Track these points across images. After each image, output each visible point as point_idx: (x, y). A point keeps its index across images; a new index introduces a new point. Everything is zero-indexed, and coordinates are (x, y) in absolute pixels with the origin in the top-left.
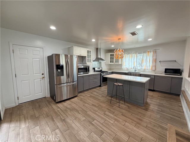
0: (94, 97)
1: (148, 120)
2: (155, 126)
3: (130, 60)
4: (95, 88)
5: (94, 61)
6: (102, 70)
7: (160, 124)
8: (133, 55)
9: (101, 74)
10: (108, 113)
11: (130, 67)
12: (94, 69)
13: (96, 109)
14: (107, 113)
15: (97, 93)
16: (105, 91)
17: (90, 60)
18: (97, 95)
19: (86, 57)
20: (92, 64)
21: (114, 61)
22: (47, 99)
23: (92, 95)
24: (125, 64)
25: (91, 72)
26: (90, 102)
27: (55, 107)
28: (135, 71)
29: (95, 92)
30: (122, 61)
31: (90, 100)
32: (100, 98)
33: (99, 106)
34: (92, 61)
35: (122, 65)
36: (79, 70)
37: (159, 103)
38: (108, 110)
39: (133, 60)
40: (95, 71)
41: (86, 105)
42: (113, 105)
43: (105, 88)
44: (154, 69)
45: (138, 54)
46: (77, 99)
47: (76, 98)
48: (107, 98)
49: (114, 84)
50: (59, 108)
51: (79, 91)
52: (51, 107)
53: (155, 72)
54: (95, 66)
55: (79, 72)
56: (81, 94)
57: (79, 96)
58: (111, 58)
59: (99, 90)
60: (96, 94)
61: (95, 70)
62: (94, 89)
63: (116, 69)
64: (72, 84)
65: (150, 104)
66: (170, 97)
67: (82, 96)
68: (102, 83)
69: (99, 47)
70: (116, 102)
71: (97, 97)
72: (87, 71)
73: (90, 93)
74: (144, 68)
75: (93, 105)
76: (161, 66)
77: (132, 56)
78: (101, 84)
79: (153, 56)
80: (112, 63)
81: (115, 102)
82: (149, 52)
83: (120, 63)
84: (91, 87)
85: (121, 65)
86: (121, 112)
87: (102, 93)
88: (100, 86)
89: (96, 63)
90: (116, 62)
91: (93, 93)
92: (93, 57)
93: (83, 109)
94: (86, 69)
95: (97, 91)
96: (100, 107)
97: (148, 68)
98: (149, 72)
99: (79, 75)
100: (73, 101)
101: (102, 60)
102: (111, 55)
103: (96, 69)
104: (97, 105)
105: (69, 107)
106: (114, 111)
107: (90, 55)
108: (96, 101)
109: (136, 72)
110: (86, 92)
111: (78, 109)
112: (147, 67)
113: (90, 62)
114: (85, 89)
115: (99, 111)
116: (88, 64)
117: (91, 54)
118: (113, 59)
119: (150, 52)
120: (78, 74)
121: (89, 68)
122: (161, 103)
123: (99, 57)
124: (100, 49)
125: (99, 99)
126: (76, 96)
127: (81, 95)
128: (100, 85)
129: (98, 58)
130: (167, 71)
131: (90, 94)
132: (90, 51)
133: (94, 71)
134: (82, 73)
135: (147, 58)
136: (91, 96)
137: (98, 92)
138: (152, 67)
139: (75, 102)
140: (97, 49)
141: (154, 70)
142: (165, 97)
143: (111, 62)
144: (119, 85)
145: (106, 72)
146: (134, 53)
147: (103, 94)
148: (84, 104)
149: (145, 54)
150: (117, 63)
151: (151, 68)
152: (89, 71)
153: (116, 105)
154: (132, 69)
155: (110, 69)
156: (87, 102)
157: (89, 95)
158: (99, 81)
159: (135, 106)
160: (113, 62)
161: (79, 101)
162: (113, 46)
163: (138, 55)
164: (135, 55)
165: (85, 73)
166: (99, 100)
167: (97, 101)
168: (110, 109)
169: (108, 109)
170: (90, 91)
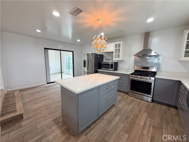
1: (43, 113)
2: (35, 114)
7: (32, 119)
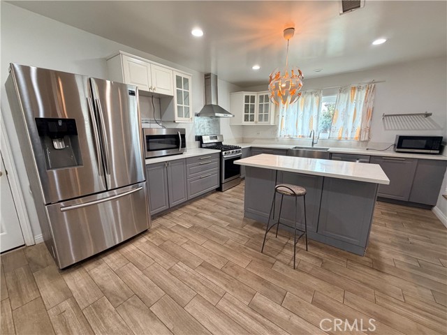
0: (205, 230)
3: (301, 112)
4: (204, 196)
5: (197, 115)
6: (223, 143)
8: (310, 98)
9: (221, 153)
10: (263, 298)
11: (300, 134)
12: (199, 139)
13: (217, 283)
14: (260, 300)
15: (213, 212)
16: (234, 206)
17: (187, 110)
18: (214, 223)
19: (172, 97)
20: (193, 125)
21: (256, 118)
22: (29, 254)
23: (198, 222)
24: (284, 126)
25: (192, 150)
26: (194, 251)
27: (52, 294)
28: (313, 143)
29: (205, 209)
30: (276, 116)
31: (194, 245)
32: (223, 233)
33: (227, 270)
34: (192, 114)
35: (277, 130)
36: (151, 141)
37: (397, 236)
38: (259, 287)
39: (307, 113)
40: (204, 146)
41: (181, 267)
42: (272, 260)
43: (234, 196)
44: (366, 139)
45: (324, 95)
46: (147, 246)
47: (143, 240)
48: (245, 231)
49: (276, 190)
50: (68, 295)
51: (154, 212)
52: (32, 295)
53: (366, 146)
54: (202, 131)
55: (149, 150)
56: (161, 221)
57: (155, 229)
58: (247, 107)
59: (218, 204)
60: (208, 216)
61: (202, 142)
62: (203, 202)
63: (259, 139)
64: (130, 190)
65: (375, 242)
66: (411, 213)
67: (166, 228)
68: (224, 181)
69: (213, 71)
70: (279, 244)
71: (213, 228)
72: (178, 147)
73: (190, 214)
74: (336, 135)
75: (204, 265)
76: (385, 129)
77: (305, 104)
78: (221, 184)
79: (366, 102)
80: (249, 123)
81: (276, 247)
82: (355, 88)
83: (272, 123)
84: (191, 197)
85: (274, 128)
86: (307, 290)
87: (228, 212)
88: (219, 189)
89: (204, 121)
90: (260, 119)
91: (200, 215)
92: (196, 100)
93: (167, 291)
94: (176, 141)
95: (211, 206)
96: (233, 274)
97: (349, 136)
98: (350, 146)
99: (148, 162)
100: (132, 254)
101: (222, 111)
102: (247, 98)
103: (206, 140)
104: (219, 266)
105: (111, 285)
106: (281, 285)
107: (187, 95)
108: (213, 245)
109: (315, 146)
110: (177, 213)
111: (151, 295)
112: (347, 132)
113: (187, 115)
114: (173, 204)
115: (230, 294)
116: (181, 122)
117: (190, 91)
118: (253, 110)
119: (359, 89)
120: (145, 158)
121: (183, 136)
122: (403, 238)
123: (214, 103)
124: (216, 77)
125: (222, 239)
126: (145, 232)
127: (161, 226)
128: (217, 186)
129: (211, 105)
130: (403, 143)
131: (190, 217)
132: (186, 80)
133: (201, 147)
134: (164, 152)
135: (347, 107)
136: (194, 228)
137: (215, 209)
138: (360, 132)
139: (139, 260)
140: (207, 77)
141: (364, 141)
142: (399, 215)
143: (246, 118)
144: (294, 195)
145: (236, 148)
146: (312, 93)
147: (230, 215)
148: (171, 264)
149: (344, 97)
150: (263, 123)
151: (358, 136)
152: (184, 146)
153: (279, 257)
154: (303, 140)
155: (243, 141)
156: (184, 255)
157: (189, 222)
158: (217, 176)
159: (338, 254)
160: (252, 120)
161: (155, 252)
162: (256, 67)
163: (323, 98)
164: (316, 99)
165: (172, 151)
166: (222, 243)
167: (216, 247)
168: (269, 279)
169: (260, 280)
170: (189, 207)
